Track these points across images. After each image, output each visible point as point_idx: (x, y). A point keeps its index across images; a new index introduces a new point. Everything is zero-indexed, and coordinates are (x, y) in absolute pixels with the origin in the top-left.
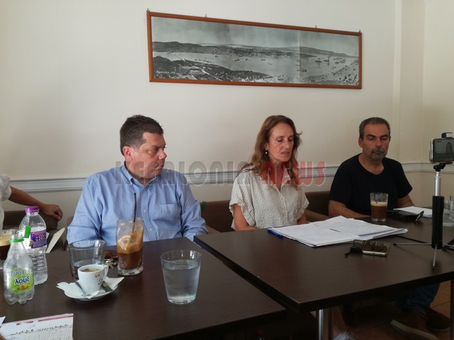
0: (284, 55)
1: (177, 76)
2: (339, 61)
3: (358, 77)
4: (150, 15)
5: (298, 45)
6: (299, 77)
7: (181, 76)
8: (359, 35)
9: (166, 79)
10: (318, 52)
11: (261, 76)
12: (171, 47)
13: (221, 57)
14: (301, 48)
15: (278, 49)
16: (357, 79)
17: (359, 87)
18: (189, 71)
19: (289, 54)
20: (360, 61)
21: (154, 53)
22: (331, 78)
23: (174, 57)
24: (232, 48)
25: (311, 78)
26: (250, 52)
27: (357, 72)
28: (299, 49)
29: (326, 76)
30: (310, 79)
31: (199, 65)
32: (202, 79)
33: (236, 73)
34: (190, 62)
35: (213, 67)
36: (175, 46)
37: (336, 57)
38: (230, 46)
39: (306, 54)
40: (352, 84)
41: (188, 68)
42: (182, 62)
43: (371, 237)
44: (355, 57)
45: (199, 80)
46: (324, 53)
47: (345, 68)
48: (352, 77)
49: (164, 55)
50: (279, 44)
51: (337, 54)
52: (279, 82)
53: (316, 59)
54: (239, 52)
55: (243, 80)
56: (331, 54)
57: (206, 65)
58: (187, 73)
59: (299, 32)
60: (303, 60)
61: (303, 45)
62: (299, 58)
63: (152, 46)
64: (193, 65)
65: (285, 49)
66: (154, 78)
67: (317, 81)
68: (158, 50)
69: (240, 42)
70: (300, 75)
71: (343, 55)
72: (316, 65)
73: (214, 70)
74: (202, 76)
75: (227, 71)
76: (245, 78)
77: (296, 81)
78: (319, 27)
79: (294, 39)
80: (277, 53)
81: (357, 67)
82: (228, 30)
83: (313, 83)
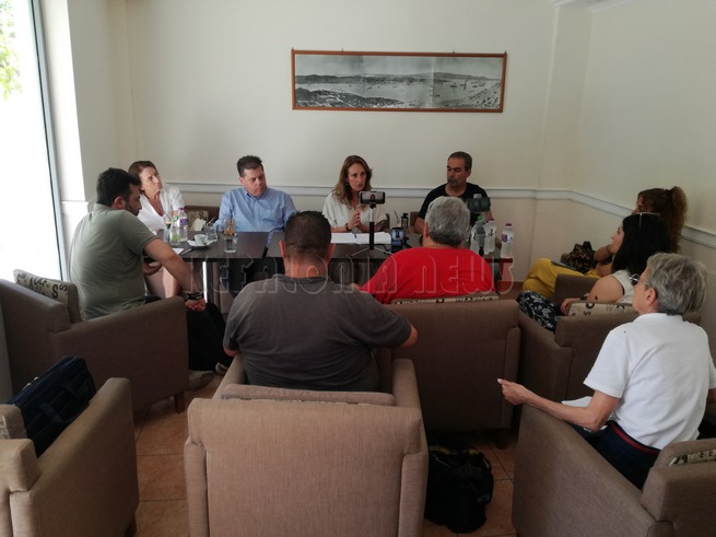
0: (416, 81)
1: (315, 104)
2: (477, 85)
3: (499, 100)
4: (294, 52)
5: (433, 71)
6: (431, 102)
7: (318, 104)
8: (504, 56)
9: (306, 107)
10: (454, 76)
11: (392, 102)
12: (310, 79)
13: (354, 86)
14: (435, 74)
15: (411, 76)
16: (498, 102)
17: (500, 110)
18: (325, 99)
19: (422, 80)
20: (503, 84)
21: (296, 85)
22: (467, 102)
23: (312, 88)
24: (365, 78)
25: (445, 103)
26: (382, 80)
27: (498, 95)
28: (432, 75)
29: (462, 101)
30: (443, 103)
31: (335, 94)
32: (337, 106)
33: (368, 100)
34: (327, 92)
35: (347, 95)
36: (315, 79)
37: (474, 81)
38: (363, 76)
39: (440, 79)
40: (491, 108)
41: (324, 97)
42: (319, 92)
44: (497, 80)
45: (335, 107)
46: (461, 77)
47: (485, 92)
48: (493, 100)
49: (305, 87)
50: (412, 72)
51: (475, 78)
52: (410, 107)
53: (451, 84)
54: (371, 80)
55: (374, 106)
56: (469, 78)
57: (341, 94)
58: (324, 101)
59: (434, 58)
60: (437, 86)
61: (438, 71)
62: (432, 84)
63: (296, 79)
64: (330, 94)
65: (418, 75)
66: (296, 106)
68: (300, 83)
69: (373, 70)
70: (433, 100)
71: (483, 78)
72: (451, 89)
73: (347, 97)
74: (336, 103)
75: (359, 98)
76: (376, 104)
77: (427, 106)
78: (457, 51)
79: (428, 65)
80: (411, 80)
81: (499, 90)
82: (362, 61)
83: (446, 107)
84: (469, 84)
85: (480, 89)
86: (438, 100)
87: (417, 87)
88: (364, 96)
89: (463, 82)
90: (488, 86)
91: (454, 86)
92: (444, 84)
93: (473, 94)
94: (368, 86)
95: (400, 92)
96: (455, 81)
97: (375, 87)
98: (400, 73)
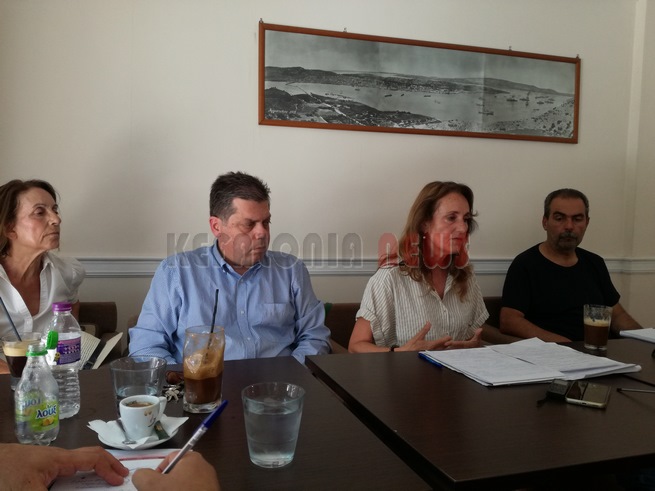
0: (458, 89)
1: (299, 117)
2: (543, 100)
3: (572, 125)
4: (264, 27)
5: (482, 75)
6: (481, 122)
7: (304, 117)
8: (576, 62)
9: (283, 122)
10: (512, 86)
11: (423, 119)
12: (292, 75)
13: (364, 91)
14: (486, 80)
15: (451, 80)
16: (572, 129)
17: (574, 140)
18: (316, 109)
19: (467, 88)
20: (576, 102)
21: (266, 82)
22: (531, 126)
23: (295, 89)
24: (381, 78)
25: (501, 125)
26: (408, 84)
27: (571, 118)
28: (482, 82)
29: (523, 123)
30: (497, 125)
31: (332, 102)
32: (335, 122)
33: (385, 115)
34: (318, 97)
35: (352, 105)
36: (297, 74)
37: (539, 95)
38: (379, 75)
39: (493, 89)
40: (562, 136)
41: (315, 105)
42: (306, 98)
43: (581, 376)
44: (569, 95)
45: (331, 124)
46: (521, 87)
47: (554, 112)
48: (564, 125)
49: (281, 86)
50: (452, 74)
51: (541, 90)
52: (450, 129)
53: (508, 96)
54: (390, 83)
55: (396, 126)
56: (532, 89)
57: (342, 102)
58: (314, 112)
59: (483, 57)
61: (490, 76)
62: (482, 95)
63: (265, 73)
64: (323, 101)
65: (462, 80)
66: (265, 119)
67: (509, 130)
68: (273, 78)
69: (393, 69)
70: (483, 120)
71: (550, 92)
72: (508, 105)
73: (353, 108)
74: (335, 118)
75: (372, 111)
76: (398, 122)
77: (476, 129)
78: (515, 49)
79: (476, 67)
80: (450, 86)
81: (572, 111)
82: (377, 51)
83: (502, 133)
84: (532, 98)
85: (546, 108)
86: (491, 120)
87: (460, 97)
88: (380, 109)
89: (524, 95)
90: (558, 103)
91: (512, 101)
92: (499, 96)
93: (537, 114)
94: (385, 91)
95: (435, 104)
96: (514, 92)
97: (397, 94)
98: (436, 74)
